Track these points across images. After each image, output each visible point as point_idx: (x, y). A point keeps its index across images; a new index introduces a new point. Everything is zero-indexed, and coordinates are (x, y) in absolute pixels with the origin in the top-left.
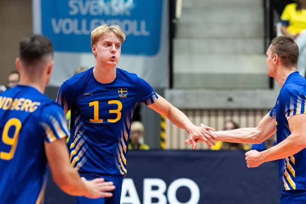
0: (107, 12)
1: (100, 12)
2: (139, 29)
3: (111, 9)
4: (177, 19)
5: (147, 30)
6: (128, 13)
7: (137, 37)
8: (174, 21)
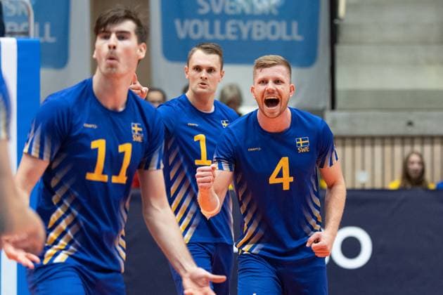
0: (248, 11)
1: (239, 10)
2: (289, 32)
3: (252, 6)
4: (340, 20)
5: (299, 33)
6: (275, 12)
7: (287, 43)
8: (337, 22)
